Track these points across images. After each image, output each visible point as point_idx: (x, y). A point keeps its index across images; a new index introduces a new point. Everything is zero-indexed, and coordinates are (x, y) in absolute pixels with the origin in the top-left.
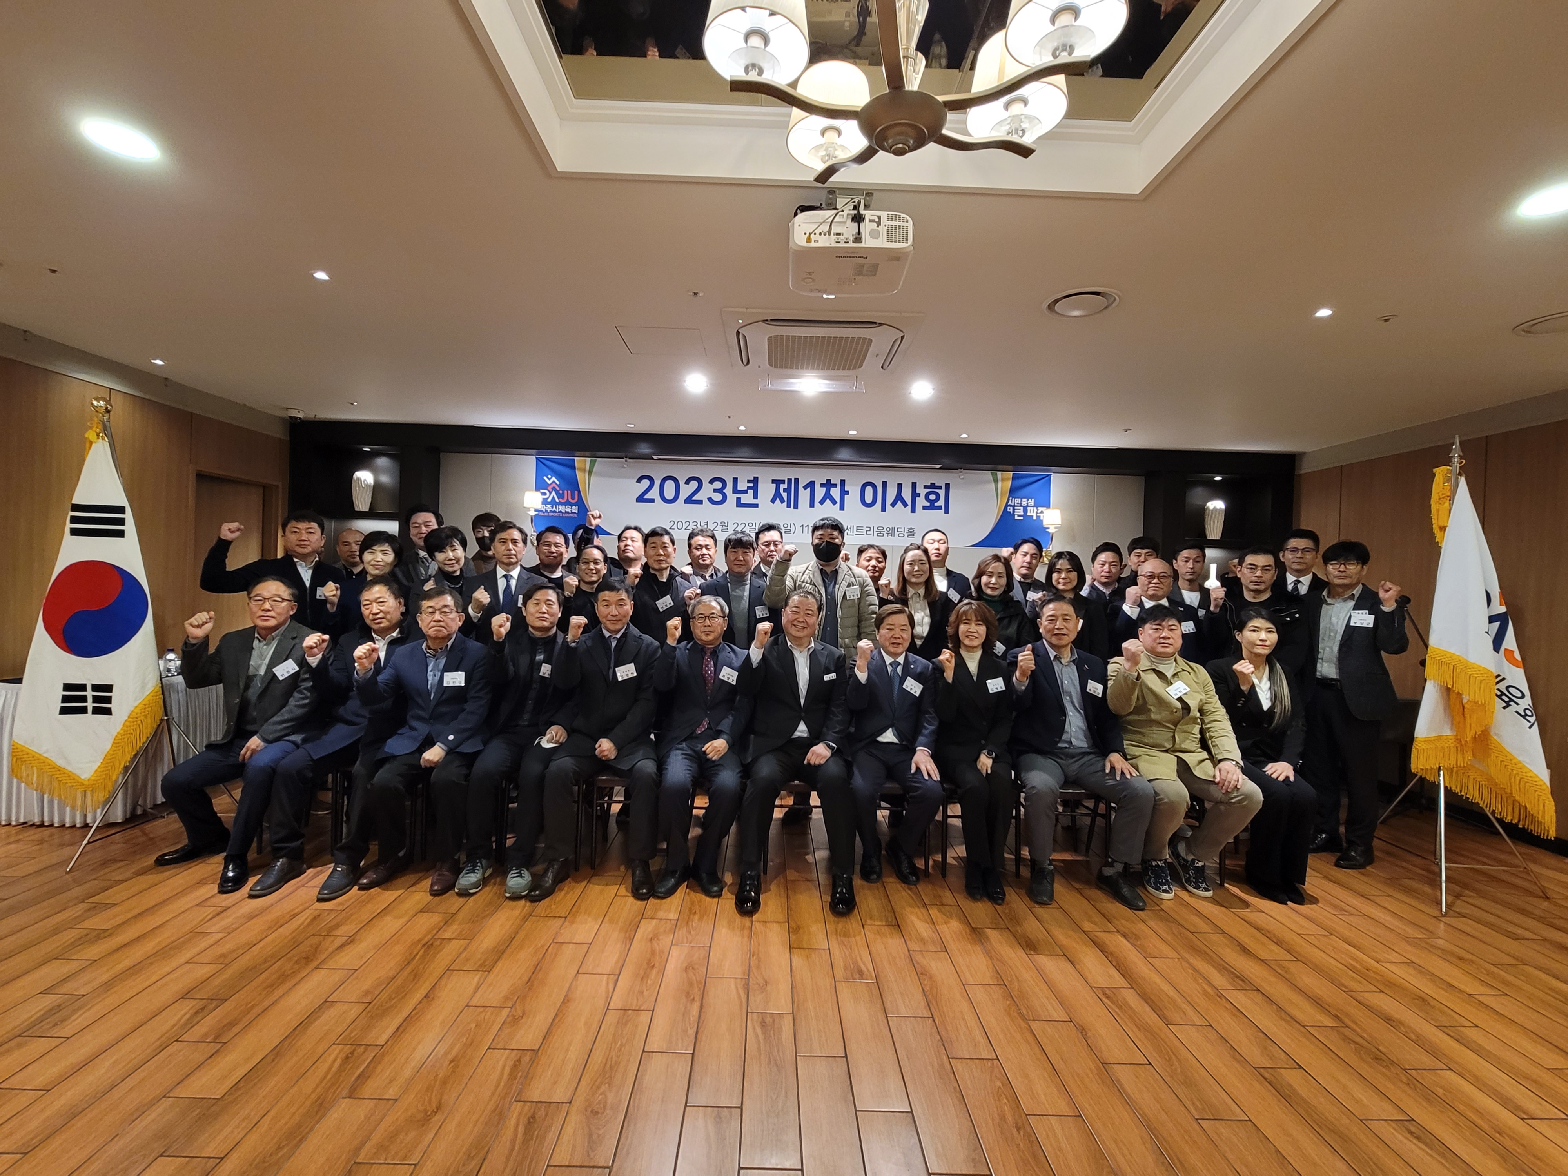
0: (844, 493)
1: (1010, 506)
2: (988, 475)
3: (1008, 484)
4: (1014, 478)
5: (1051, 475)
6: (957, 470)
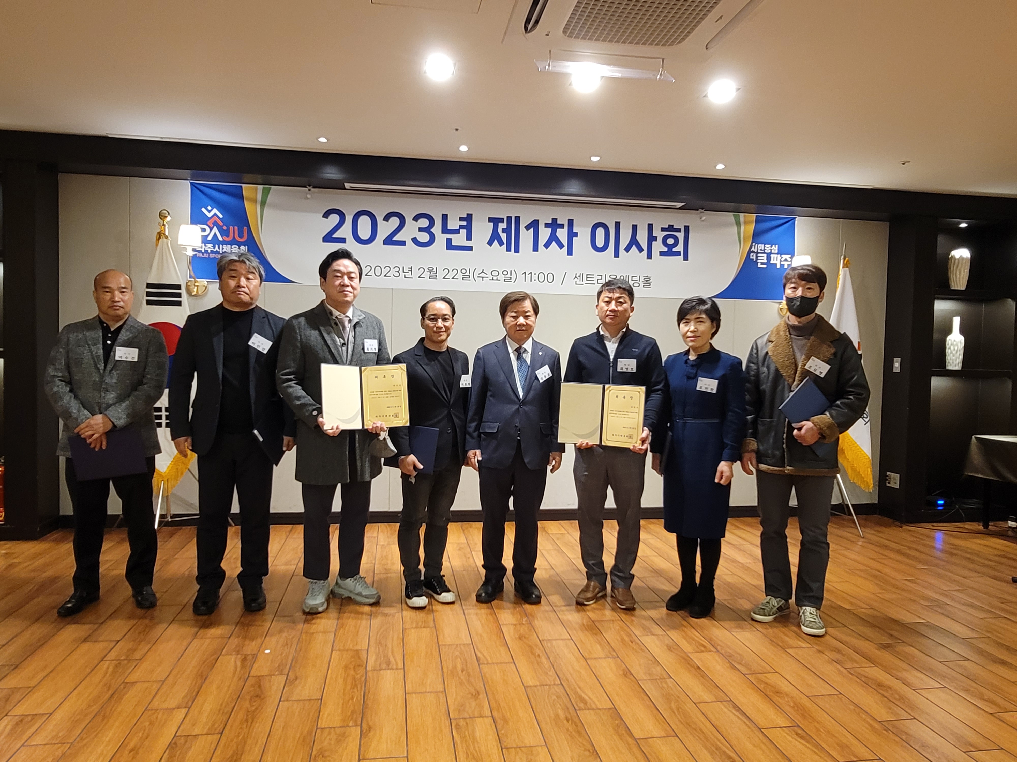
0: (572, 235)
1: (753, 252)
2: (730, 217)
3: (751, 228)
4: (757, 221)
5: (795, 218)
6: (697, 210)
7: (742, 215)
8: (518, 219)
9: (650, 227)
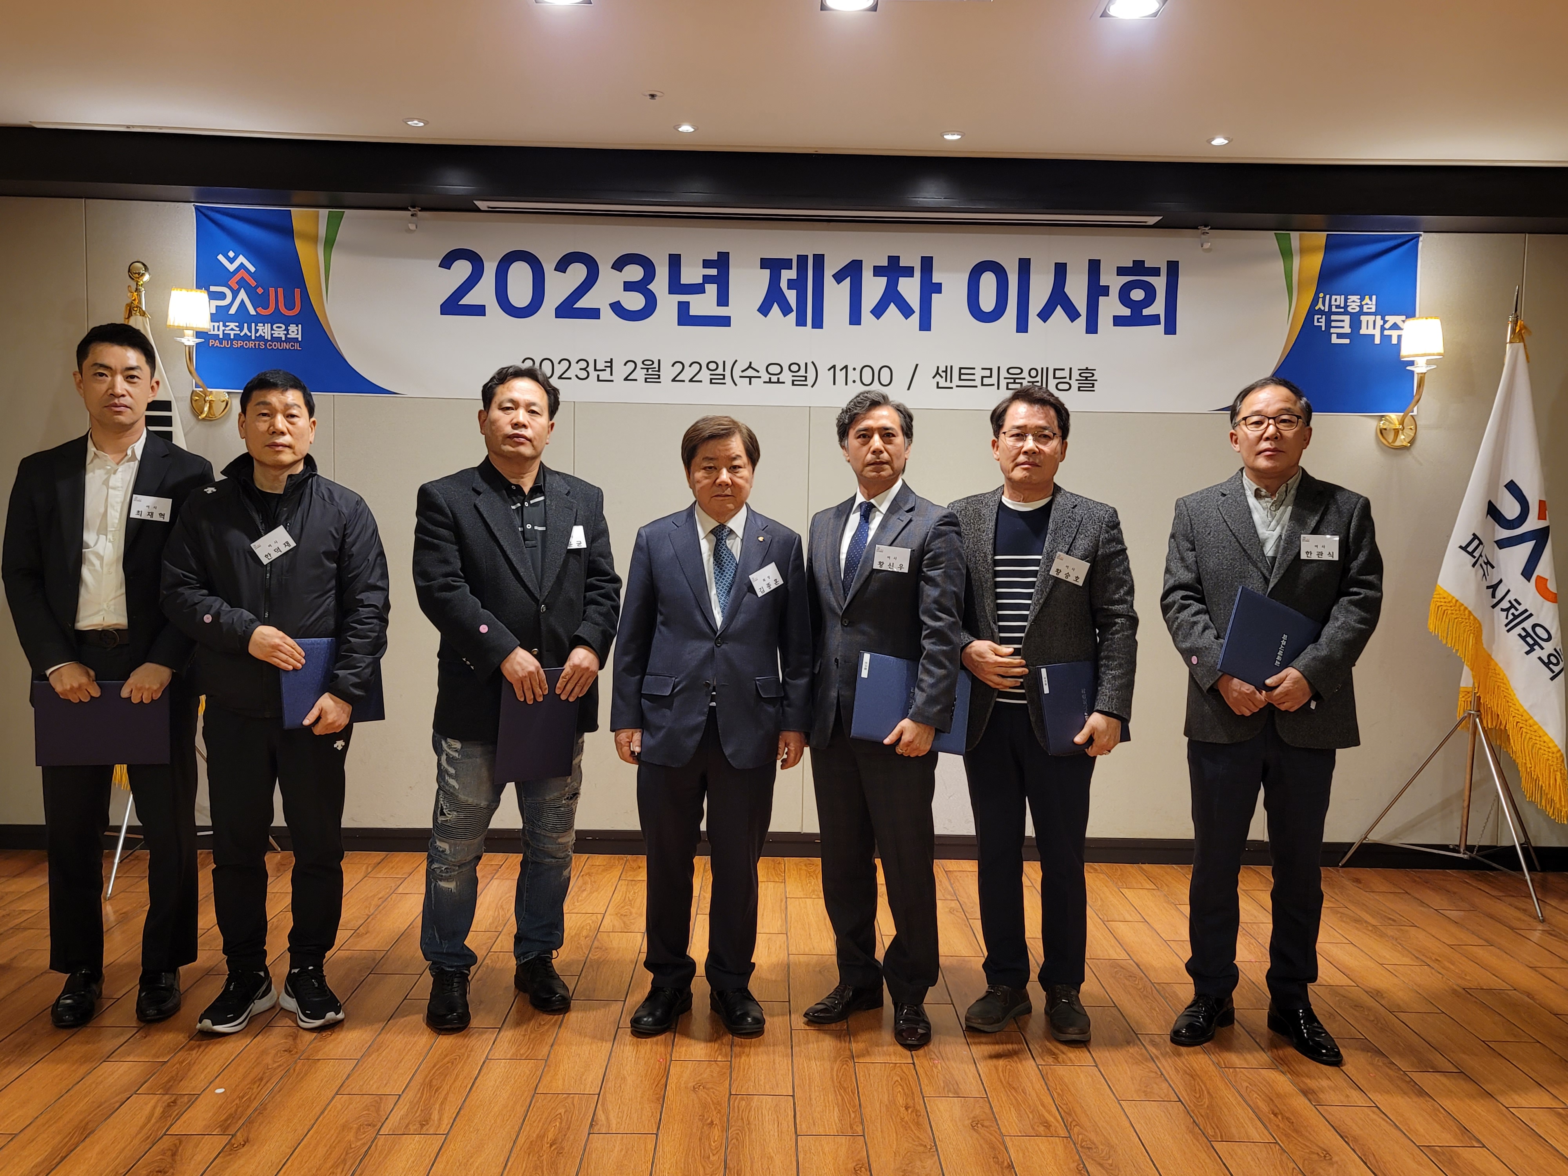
0: (930, 288)
1: (1321, 312)
2: (1268, 240)
3: (1316, 261)
4: (1330, 247)
5: (1418, 236)
6: (1196, 228)
7: (1295, 236)
8: (819, 260)
9: (1094, 267)
